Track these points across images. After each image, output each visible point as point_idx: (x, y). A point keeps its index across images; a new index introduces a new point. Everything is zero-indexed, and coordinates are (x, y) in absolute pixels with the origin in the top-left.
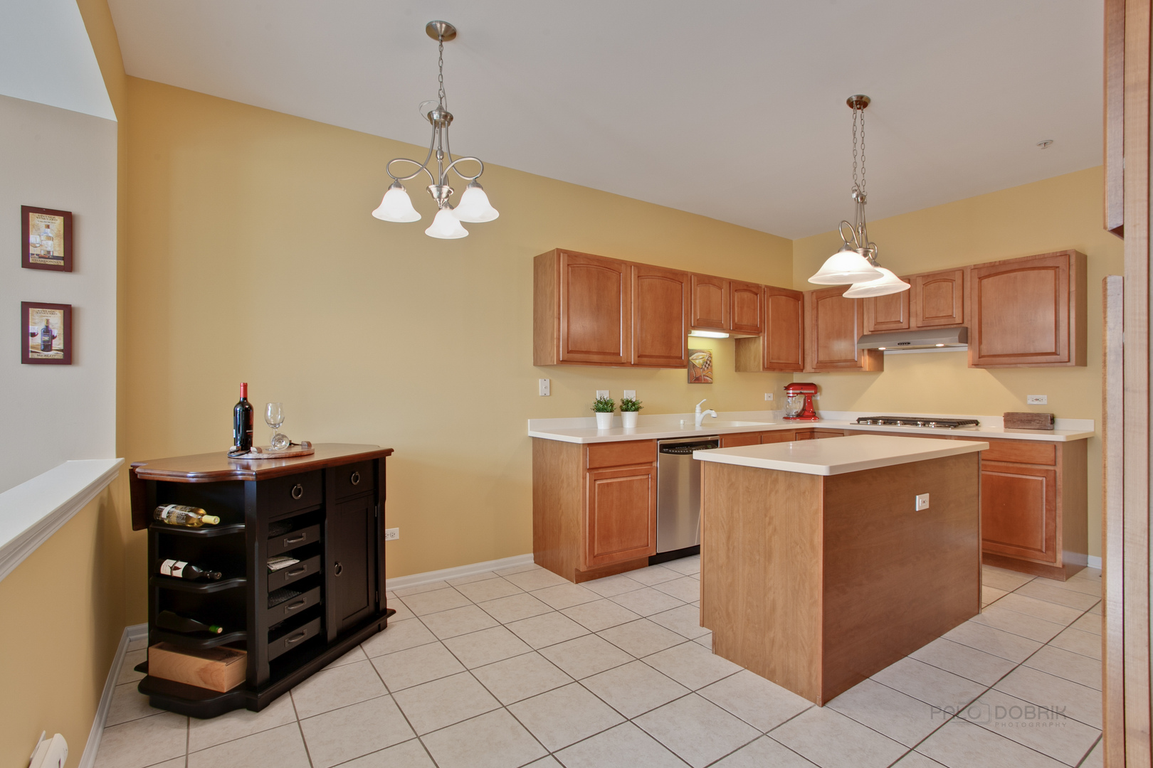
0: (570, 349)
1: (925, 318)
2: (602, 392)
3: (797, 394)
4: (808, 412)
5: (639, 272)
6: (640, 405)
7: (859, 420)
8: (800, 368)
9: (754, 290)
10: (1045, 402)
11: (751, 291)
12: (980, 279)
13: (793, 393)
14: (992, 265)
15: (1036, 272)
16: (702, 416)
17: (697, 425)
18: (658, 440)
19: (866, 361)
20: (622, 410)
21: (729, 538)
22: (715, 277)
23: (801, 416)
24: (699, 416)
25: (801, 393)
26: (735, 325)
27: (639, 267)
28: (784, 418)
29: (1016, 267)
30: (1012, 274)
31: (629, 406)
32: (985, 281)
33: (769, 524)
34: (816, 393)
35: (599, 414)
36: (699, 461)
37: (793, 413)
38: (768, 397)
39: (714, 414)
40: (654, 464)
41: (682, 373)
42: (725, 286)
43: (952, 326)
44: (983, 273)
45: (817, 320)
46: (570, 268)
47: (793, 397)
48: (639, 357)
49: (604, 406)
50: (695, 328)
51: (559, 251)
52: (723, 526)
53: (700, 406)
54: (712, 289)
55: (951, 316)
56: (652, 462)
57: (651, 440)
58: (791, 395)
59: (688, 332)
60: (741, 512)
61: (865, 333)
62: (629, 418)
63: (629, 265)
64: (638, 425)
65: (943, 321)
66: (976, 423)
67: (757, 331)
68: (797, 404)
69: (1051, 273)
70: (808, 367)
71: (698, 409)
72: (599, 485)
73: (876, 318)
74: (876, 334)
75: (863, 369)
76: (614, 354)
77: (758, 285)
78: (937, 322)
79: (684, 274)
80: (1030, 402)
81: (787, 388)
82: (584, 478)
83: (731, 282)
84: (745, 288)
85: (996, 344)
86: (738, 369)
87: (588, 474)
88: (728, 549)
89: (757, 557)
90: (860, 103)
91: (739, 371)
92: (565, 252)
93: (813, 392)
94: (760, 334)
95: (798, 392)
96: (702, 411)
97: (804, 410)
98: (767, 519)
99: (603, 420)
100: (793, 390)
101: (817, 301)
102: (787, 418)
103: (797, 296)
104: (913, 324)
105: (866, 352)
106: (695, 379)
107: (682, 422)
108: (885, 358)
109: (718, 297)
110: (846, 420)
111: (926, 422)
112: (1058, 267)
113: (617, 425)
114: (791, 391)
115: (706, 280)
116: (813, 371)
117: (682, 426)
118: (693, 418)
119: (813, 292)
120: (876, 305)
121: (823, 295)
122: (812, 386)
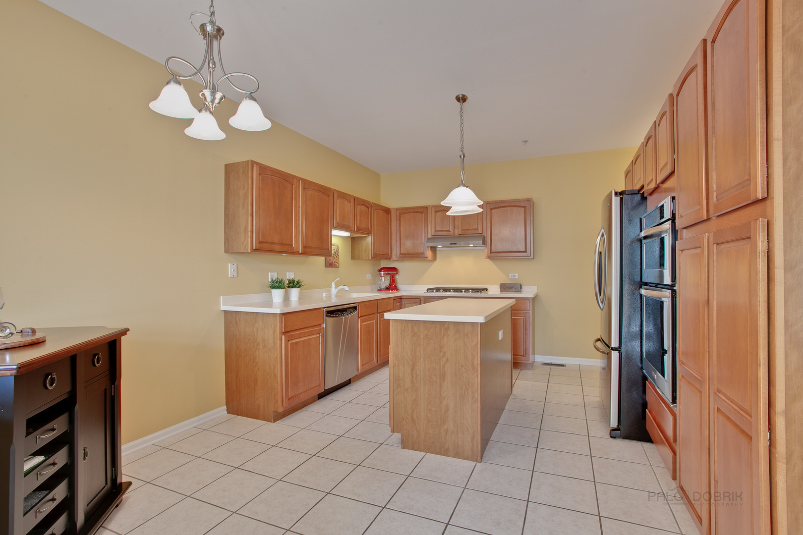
0: (260, 240)
1: (463, 230)
2: (273, 273)
3: (386, 274)
4: (392, 286)
5: (304, 185)
6: (302, 284)
7: (428, 290)
8: (388, 257)
9: (367, 205)
10: (517, 277)
11: (365, 205)
12: (491, 209)
13: (384, 274)
14: (496, 202)
15: (517, 208)
16: (337, 290)
17: (333, 296)
18: (324, 308)
19: (429, 254)
20: (289, 287)
21: (412, 370)
22: (347, 194)
23: (387, 289)
24: (334, 291)
25: (389, 274)
26: (357, 227)
27: (305, 182)
28: (378, 290)
29: (507, 204)
30: (505, 208)
31: (293, 284)
32: (493, 211)
33: (443, 356)
34: (397, 274)
35: (273, 291)
36: (389, 320)
37: (383, 287)
38: (368, 276)
39: (347, 288)
40: (323, 326)
41: (321, 260)
42: (352, 201)
43: (477, 235)
44: (493, 206)
45: (400, 227)
46: (261, 177)
48: (304, 248)
49: (277, 285)
50: (335, 228)
51: (253, 163)
52: (408, 362)
53: (335, 283)
54: (346, 202)
55: (477, 229)
56: (321, 325)
57: (320, 308)
58: (382, 275)
59: (331, 232)
60: (422, 352)
61: (429, 237)
62: (294, 293)
63: (299, 179)
64: (301, 298)
65: (473, 232)
66: (486, 289)
67: (368, 232)
68: (385, 281)
69: (523, 209)
70: (394, 257)
71: (333, 285)
72: (291, 344)
73: (435, 228)
74: (434, 238)
75: (428, 259)
76: (289, 245)
77: (368, 201)
78: (469, 232)
79: (329, 189)
80: (510, 277)
81: (380, 270)
82: (281, 340)
83: (355, 199)
84: (363, 203)
85: (498, 246)
86: (353, 257)
87: (283, 337)
88: (413, 377)
89: (435, 379)
90: (462, 99)
91: (354, 259)
92: (257, 164)
93: (395, 273)
94: (371, 234)
95: (387, 273)
96: (337, 286)
97: (390, 285)
98: (442, 354)
99: (277, 295)
100: (384, 272)
101: (400, 215)
102: (380, 290)
103: (387, 211)
104: (456, 233)
105: (429, 248)
106: (330, 265)
107: (324, 295)
108: (437, 252)
109: (349, 207)
110: (420, 290)
111: (467, 290)
112: (526, 207)
113: (286, 299)
114: (382, 273)
115: (343, 196)
116: (397, 259)
117: (324, 298)
118: (330, 292)
119: (397, 209)
120: (435, 220)
121: (404, 212)
122: (394, 269)
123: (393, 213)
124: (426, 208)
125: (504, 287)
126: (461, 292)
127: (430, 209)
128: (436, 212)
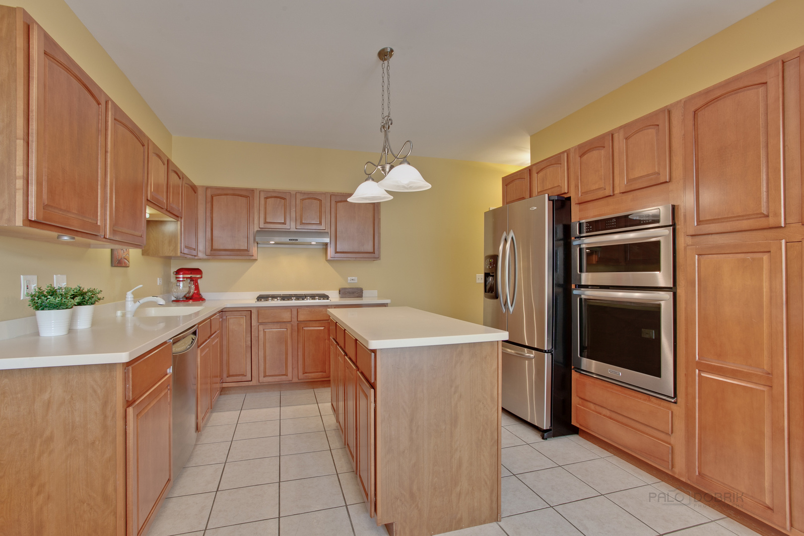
1: (302, 223)
4: (195, 295)
5: (115, 113)
6: (99, 296)
7: (258, 298)
8: (195, 255)
10: (359, 281)
11: (177, 175)
12: (336, 202)
13: (183, 278)
14: (342, 195)
16: (138, 304)
17: (130, 315)
18: (171, 339)
19: (255, 251)
20: (74, 304)
21: (411, 421)
22: (161, 151)
23: (187, 299)
24: (132, 306)
25: (189, 277)
26: (170, 205)
27: (115, 106)
28: (172, 301)
31: (83, 298)
32: (339, 204)
33: (455, 392)
34: (201, 277)
35: (41, 314)
36: (375, 351)
37: (182, 296)
38: (159, 281)
39: (161, 301)
42: (166, 164)
43: (320, 231)
45: (212, 213)
47: (182, 281)
52: (405, 410)
53: (132, 293)
54: (160, 164)
55: (319, 224)
58: (181, 279)
60: (425, 391)
61: (257, 229)
63: (106, 98)
65: (314, 227)
66: (327, 295)
68: (184, 288)
70: (201, 254)
71: (130, 296)
73: (265, 218)
74: (263, 231)
75: (254, 258)
76: (92, 219)
77: (181, 171)
78: (311, 227)
79: (144, 136)
80: (349, 281)
81: (177, 273)
82: (125, 417)
83: (168, 161)
85: (343, 245)
88: (411, 431)
89: (443, 427)
91: (148, 255)
93: (198, 276)
95: (186, 276)
100: (183, 274)
101: (212, 196)
103: (194, 188)
104: (294, 226)
105: (257, 244)
107: (119, 314)
108: (259, 249)
110: (243, 299)
114: (181, 276)
115: (157, 151)
116: (206, 257)
118: (123, 307)
119: (207, 188)
120: (265, 208)
121: (216, 194)
122: (198, 271)
123: (200, 192)
124: (252, 191)
125: (344, 292)
126: (292, 300)
127: (257, 194)
128: (266, 198)
